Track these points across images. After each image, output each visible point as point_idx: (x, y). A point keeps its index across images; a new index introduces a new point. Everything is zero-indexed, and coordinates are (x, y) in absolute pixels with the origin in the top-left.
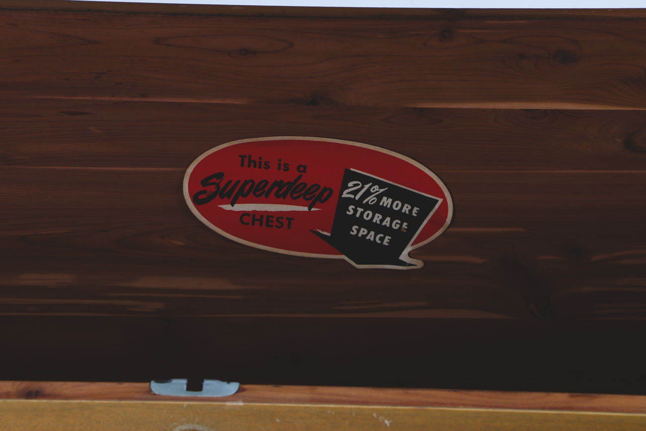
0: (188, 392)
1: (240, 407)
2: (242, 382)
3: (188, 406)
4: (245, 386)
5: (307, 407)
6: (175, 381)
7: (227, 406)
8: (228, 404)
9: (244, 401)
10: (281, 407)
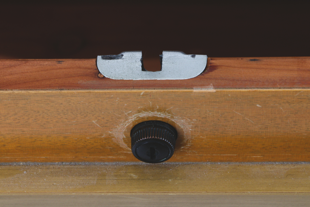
0: (144, 73)
1: (210, 93)
2: (211, 55)
3: (146, 94)
4: (216, 62)
5: (296, 92)
6: (126, 55)
7: (195, 93)
8: (196, 90)
9: (215, 87)
10: (263, 92)
